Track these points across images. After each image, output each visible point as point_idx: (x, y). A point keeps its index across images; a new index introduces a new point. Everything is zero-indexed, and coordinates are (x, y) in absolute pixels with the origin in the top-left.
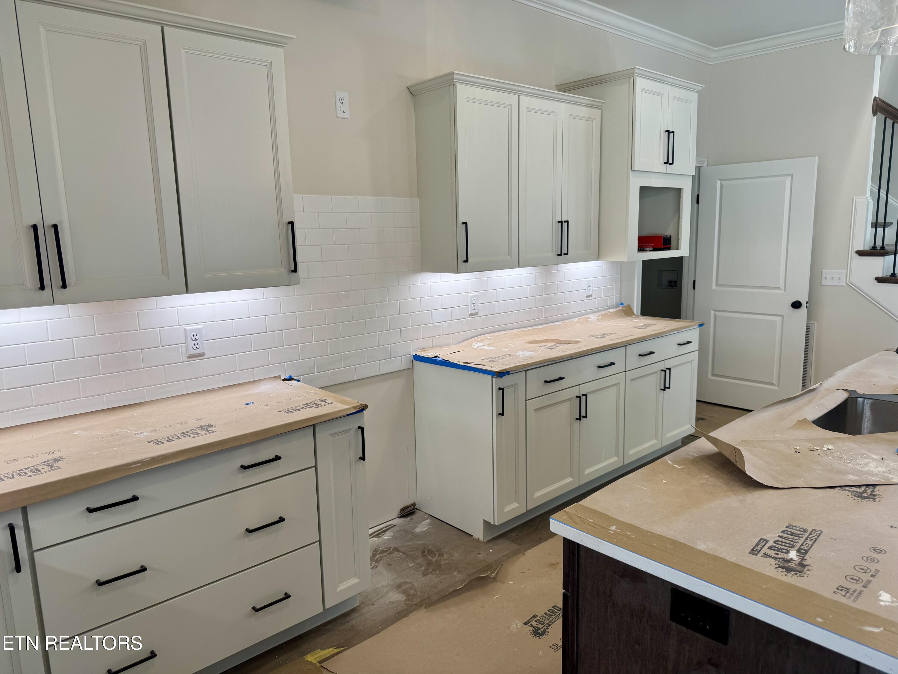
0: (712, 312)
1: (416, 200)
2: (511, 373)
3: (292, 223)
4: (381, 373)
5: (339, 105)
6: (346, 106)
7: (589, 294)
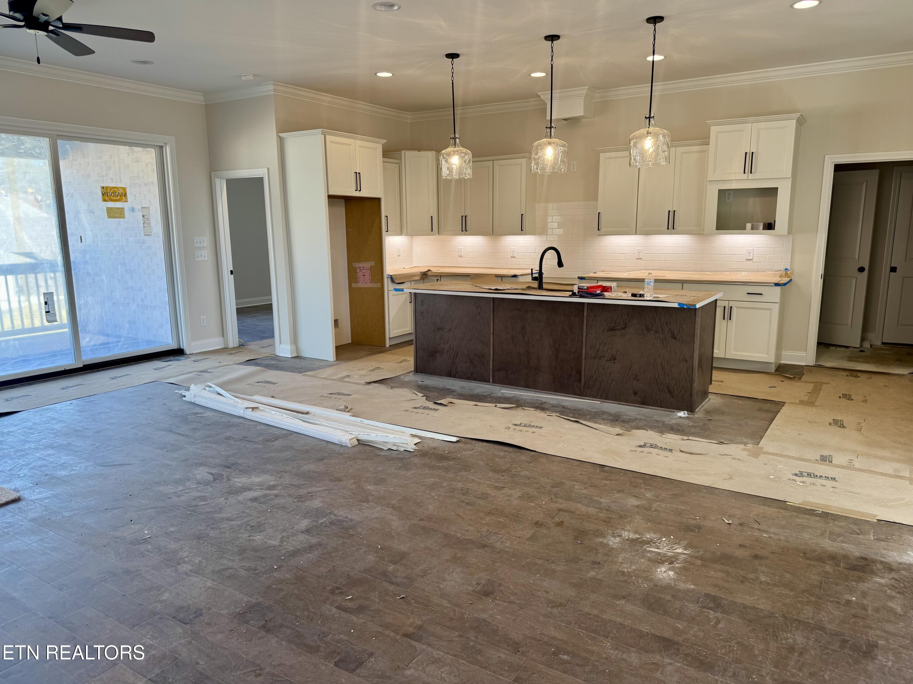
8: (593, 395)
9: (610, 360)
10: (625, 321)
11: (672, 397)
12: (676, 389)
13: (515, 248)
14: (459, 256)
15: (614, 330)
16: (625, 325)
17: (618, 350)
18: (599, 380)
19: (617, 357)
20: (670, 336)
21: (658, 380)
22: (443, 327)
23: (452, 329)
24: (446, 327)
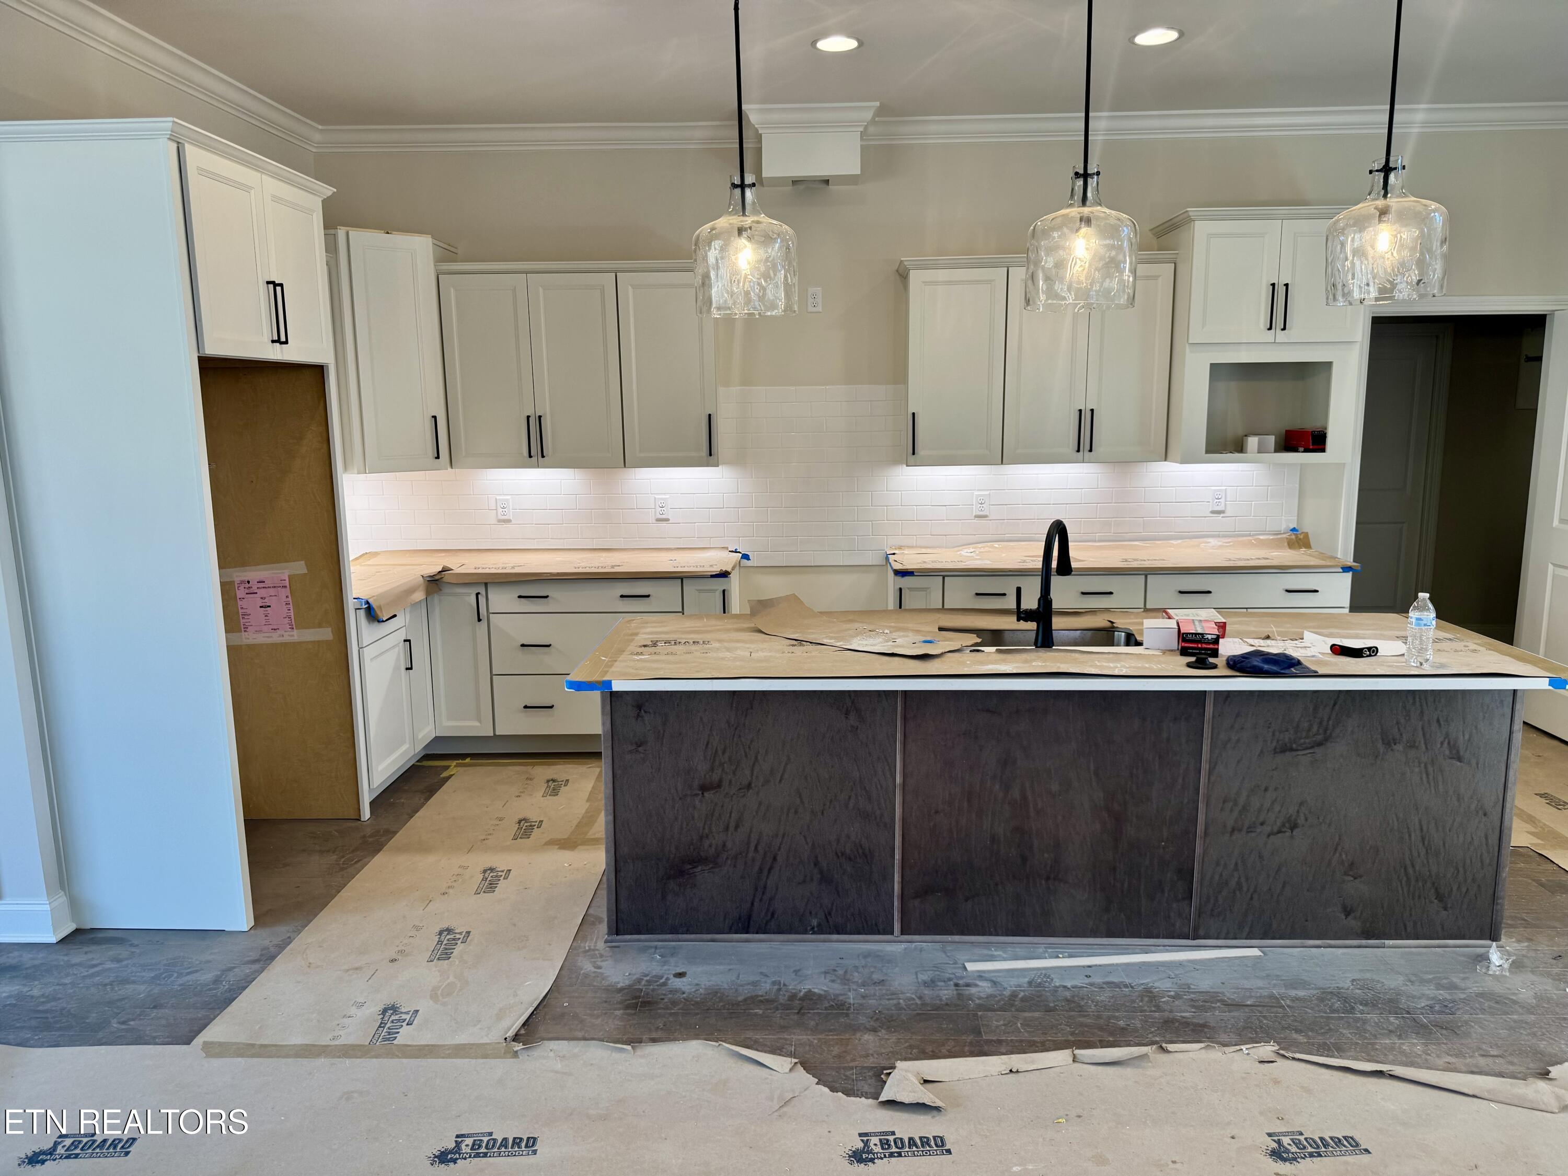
0: (1551, 568)
2: (916, 574)
3: (710, 416)
4: (844, 564)
5: (810, 300)
6: (819, 300)
7: (1220, 508)
8: (1228, 933)
9: (1279, 832)
10: (1325, 723)
11: (1445, 909)
12: (1455, 888)
13: (667, 496)
14: (499, 521)
15: (1292, 750)
16: (1326, 730)
17: (1301, 804)
18: (1245, 889)
19: (1301, 821)
20: (1447, 752)
21: (1410, 871)
22: (720, 781)
23: (753, 785)
24: (730, 781)
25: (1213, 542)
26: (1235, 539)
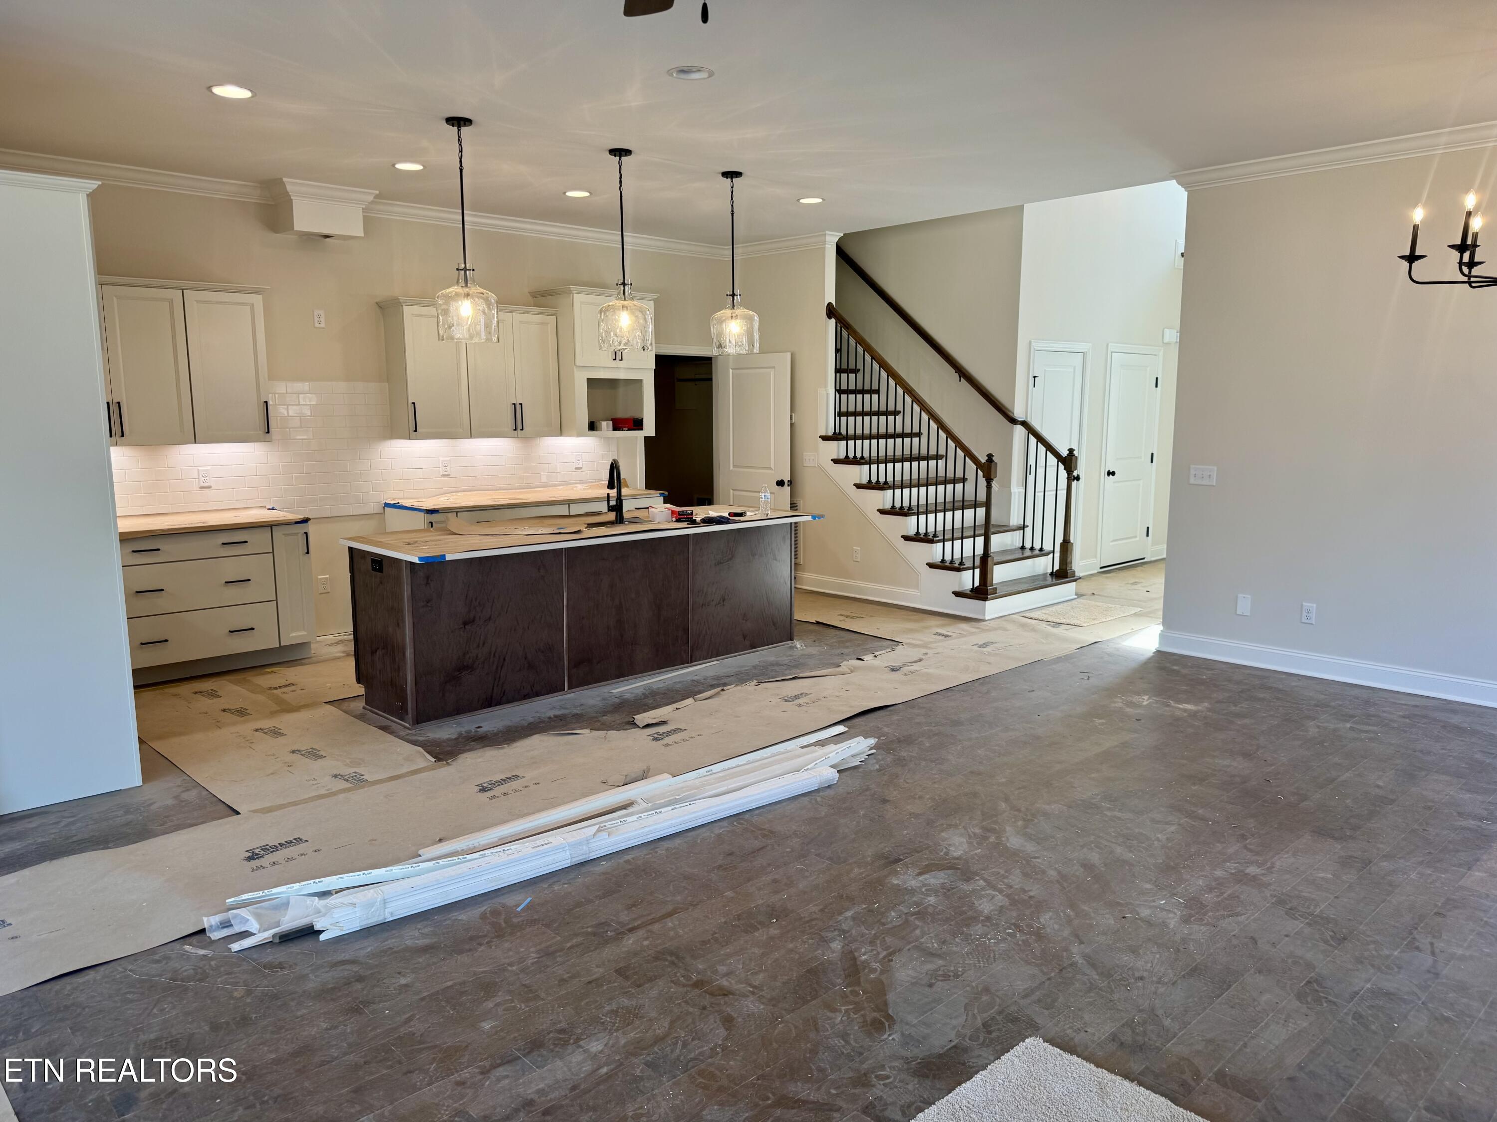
0: (731, 491)
1: (386, 384)
2: (440, 511)
3: (266, 402)
4: (354, 514)
5: (316, 319)
6: (323, 319)
7: (580, 466)
9: (719, 604)
10: (731, 550)
11: (776, 629)
12: (779, 619)
15: (721, 563)
16: (732, 553)
17: (726, 589)
18: (708, 634)
19: (726, 597)
20: (772, 557)
21: (764, 613)
22: (474, 617)
23: (492, 618)
24: (480, 617)
25: (579, 486)
26: (590, 484)
